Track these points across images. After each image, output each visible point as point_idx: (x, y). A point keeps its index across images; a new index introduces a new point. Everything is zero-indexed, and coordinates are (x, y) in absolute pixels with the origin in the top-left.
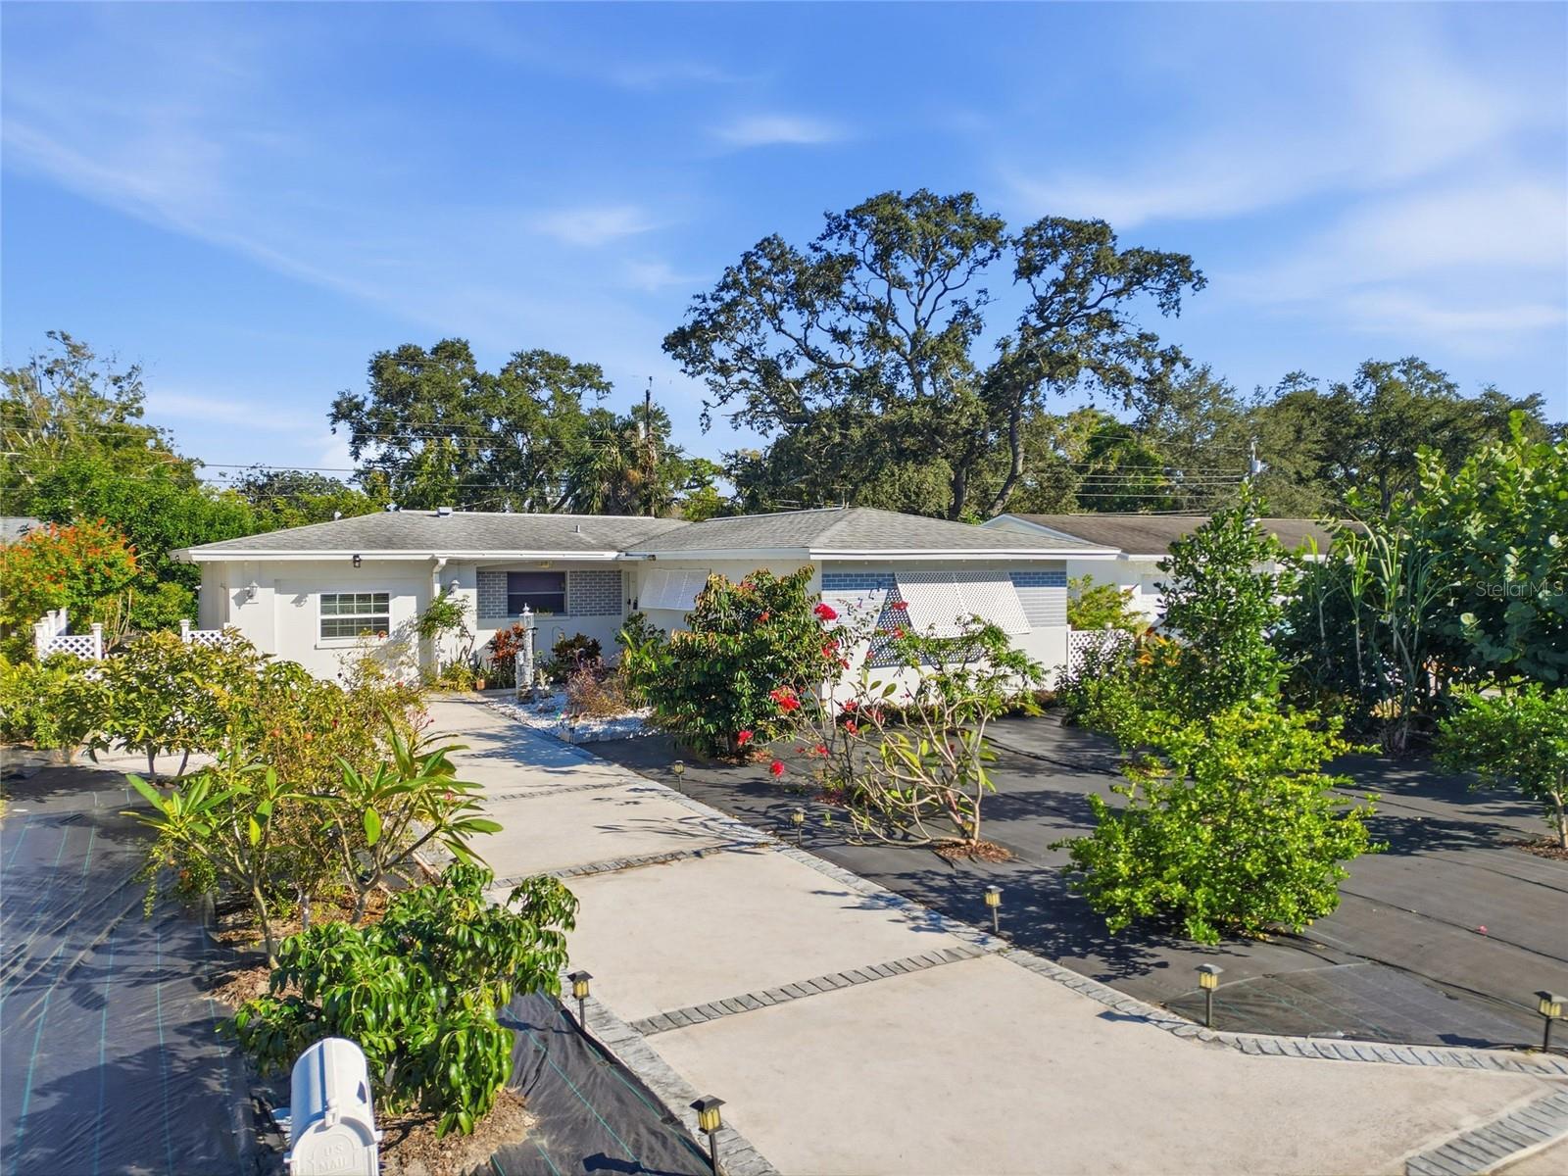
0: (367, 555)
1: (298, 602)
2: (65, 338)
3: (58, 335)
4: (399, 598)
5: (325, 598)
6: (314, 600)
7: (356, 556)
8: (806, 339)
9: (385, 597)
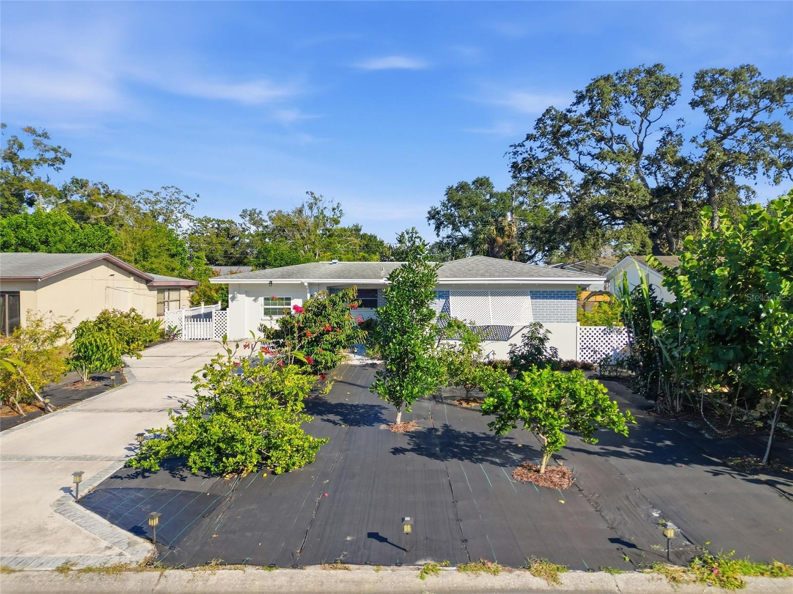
0: (275, 281)
1: (255, 300)
2: (312, 194)
3: (309, 193)
4: (295, 300)
5: (266, 299)
6: (261, 300)
7: (271, 281)
8: (580, 160)
9: (289, 299)
